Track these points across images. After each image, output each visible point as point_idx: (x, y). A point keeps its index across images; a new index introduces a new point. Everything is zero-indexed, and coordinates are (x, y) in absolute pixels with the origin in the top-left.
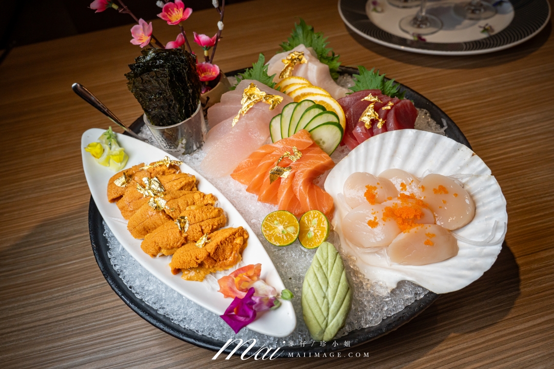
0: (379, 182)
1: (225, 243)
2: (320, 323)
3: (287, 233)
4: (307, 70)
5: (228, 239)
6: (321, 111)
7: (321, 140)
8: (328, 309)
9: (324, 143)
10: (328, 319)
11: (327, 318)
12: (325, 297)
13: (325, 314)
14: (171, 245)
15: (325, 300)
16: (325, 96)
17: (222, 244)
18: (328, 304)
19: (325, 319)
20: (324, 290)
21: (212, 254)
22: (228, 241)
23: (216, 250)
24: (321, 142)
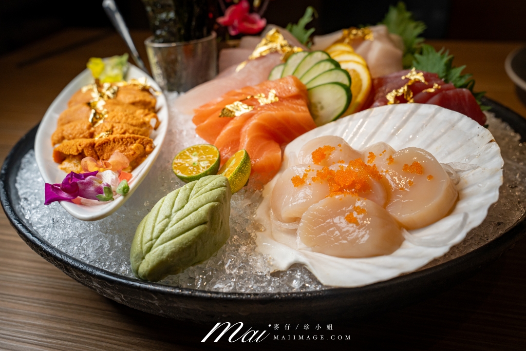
0: (342, 145)
1: (119, 142)
2: (144, 242)
3: (198, 166)
4: (369, 49)
5: (124, 140)
6: (333, 67)
7: (320, 103)
8: (162, 231)
9: (322, 108)
10: (155, 242)
11: (154, 240)
12: (169, 217)
13: (155, 234)
14: (74, 135)
15: (167, 219)
16: (358, 63)
17: (114, 142)
18: (166, 226)
19: (151, 240)
20: (174, 210)
21: (97, 145)
22: (123, 143)
23: (104, 144)
24: (319, 106)
